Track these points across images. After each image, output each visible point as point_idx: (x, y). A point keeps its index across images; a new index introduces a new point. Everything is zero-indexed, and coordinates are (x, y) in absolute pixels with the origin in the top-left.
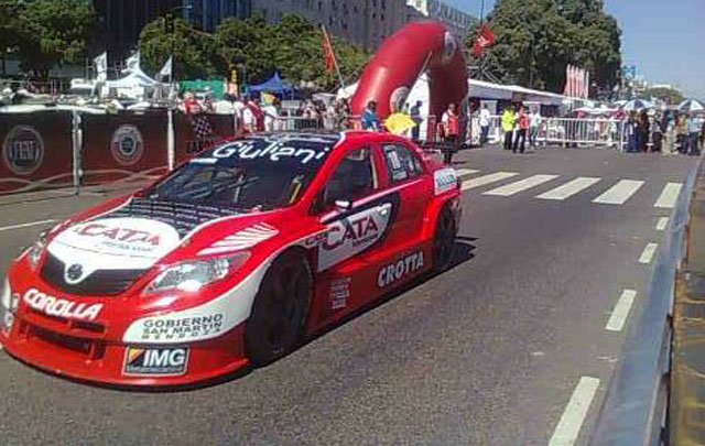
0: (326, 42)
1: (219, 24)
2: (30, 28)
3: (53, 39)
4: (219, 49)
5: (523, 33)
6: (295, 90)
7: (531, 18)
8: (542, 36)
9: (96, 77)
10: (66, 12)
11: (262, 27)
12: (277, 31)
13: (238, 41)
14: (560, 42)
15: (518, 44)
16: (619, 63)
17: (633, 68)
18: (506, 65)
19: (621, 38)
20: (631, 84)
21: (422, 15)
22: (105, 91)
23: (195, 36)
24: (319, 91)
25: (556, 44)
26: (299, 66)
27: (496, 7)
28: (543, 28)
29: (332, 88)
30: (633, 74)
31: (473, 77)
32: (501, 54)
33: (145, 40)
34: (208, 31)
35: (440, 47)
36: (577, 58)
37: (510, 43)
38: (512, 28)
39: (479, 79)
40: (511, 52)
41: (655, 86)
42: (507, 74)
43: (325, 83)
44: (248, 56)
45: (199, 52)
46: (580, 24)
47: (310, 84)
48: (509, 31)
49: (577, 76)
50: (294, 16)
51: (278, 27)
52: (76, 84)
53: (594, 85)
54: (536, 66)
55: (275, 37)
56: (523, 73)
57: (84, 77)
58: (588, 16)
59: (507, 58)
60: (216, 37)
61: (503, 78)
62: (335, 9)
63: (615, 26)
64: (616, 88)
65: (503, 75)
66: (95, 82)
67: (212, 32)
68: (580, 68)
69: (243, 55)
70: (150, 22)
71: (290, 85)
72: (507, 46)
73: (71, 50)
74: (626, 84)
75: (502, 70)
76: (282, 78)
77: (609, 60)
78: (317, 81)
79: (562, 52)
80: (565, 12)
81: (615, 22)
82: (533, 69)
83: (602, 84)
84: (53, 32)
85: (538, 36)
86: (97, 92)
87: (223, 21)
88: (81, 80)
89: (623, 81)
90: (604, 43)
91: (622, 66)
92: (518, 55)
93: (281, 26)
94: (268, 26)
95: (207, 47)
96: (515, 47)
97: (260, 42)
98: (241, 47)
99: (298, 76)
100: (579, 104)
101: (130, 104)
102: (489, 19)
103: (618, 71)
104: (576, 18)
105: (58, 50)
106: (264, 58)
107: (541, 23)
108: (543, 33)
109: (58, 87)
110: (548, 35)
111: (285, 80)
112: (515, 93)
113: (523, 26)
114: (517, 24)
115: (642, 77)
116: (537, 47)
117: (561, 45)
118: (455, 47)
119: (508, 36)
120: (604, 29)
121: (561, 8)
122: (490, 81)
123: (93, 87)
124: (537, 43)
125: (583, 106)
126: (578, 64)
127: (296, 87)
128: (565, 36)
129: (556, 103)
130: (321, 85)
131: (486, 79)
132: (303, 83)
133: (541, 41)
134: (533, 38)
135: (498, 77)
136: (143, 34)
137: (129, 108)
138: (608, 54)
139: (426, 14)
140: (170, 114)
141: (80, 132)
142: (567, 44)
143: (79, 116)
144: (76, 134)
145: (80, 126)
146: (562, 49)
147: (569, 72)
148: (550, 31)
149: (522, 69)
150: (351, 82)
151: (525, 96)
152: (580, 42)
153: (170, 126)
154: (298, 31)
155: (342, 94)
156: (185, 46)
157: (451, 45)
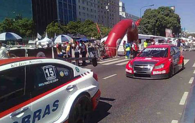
0: (97, 26)
1: (68, 23)
2: (16, 28)
3: (23, 30)
4: (68, 30)
5: (153, 20)
6: (89, 40)
7: (155, 16)
9: (35, 40)
10: (26, 22)
11: (80, 23)
12: (84, 24)
13: (73, 28)
15: (152, 24)
16: (180, 27)
17: (185, 28)
18: (148, 29)
19: (180, 20)
20: (184, 33)
21: (124, 17)
22: (37, 43)
23: (62, 27)
24: (96, 40)
27: (144, 14)
28: (158, 19)
29: (100, 39)
30: (185, 30)
31: (139, 34)
32: (147, 27)
33: (48, 29)
34: (65, 26)
35: (131, 26)
36: (168, 26)
38: (149, 19)
39: (141, 34)
40: (150, 26)
41: (191, 33)
43: (97, 37)
44: (76, 32)
45: (63, 31)
46: (168, 17)
47: (93, 38)
48: (149, 20)
49: (169, 31)
50: (88, 20)
51: (84, 23)
52: (30, 42)
53: (174, 34)
54: (157, 29)
55: (83, 26)
56: (153, 31)
57: (32, 40)
58: (171, 14)
59: (149, 28)
60: (67, 27)
61: (148, 33)
62: (100, 17)
63: (178, 17)
64: (180, 34)
65: (148, 32)
66: (35, 41)
67: (66, 26)
68: (169, 29)
69: (75, 31)
70: (49, 24)
72: (148, 25)
73: (28, 33)
74: (183, 33)
75: (147, 31)
77: (177, 26)
78: (96, 37)
79: (164, 25)
80: (164, 14)
81: (178, 16)
82: (156, 30)
83: (176, 34)
84: (23, 28)
85: (157, 21)
86: (35, 44)
87: (69, 22)
88: (31, 41)
89: (182, 32)
91: (181, 28)
92: (152, 27)
93: (85, 23)
94: (81, 23)
95: (65, 30)
96: (151, 25)
97: (79, 27)
98: (74, 29)
99: (90, 36)
100: (170, 39)
101: (43, 46)
102: (143, 17)
103: (180, 30)
104: (167, 15)
105: (24, 33)
107: (158, 17)
108: (158, 20)
109: (25, 43)
112: (151, 37)
113: (152, 19)
114: (151, 18)
115: (187, 31)
116: (157, 24)
117: (163, 23)
118: (135, 26)
119: (148, 22)
120: (175, 18)
121: (163, 13)
122: (144, 34)
123: (34, 42)
124: (157, 23)
125: (171, 40)
126: (169, 28)
127: (90, 39)
128: (165, 20)
129: (163, 39)
130: (96, 38)
131: (143, 34)
132: (91, 38)
133: (158, 22)
134: (155, 21)
135: (146, 33)
136: (47, 27)
137: (43, 47)
138: (177, 25)
139: (125, 17)
140: (52, 48)
141: (27, 54)
142: (165, 23)
143: (27, 50)
144: (26, 55)
145: (27, 53)
146: (164, 24)
147: (166, 30)
148: (160, 19)
149: (153, 30)
150: (105, 37)
151: (154, 38)
152: (169, 22)
153: (53, 52)
154: (90, 24)
155: (102, 40)
156: (59, 30)
157: (134, 26)
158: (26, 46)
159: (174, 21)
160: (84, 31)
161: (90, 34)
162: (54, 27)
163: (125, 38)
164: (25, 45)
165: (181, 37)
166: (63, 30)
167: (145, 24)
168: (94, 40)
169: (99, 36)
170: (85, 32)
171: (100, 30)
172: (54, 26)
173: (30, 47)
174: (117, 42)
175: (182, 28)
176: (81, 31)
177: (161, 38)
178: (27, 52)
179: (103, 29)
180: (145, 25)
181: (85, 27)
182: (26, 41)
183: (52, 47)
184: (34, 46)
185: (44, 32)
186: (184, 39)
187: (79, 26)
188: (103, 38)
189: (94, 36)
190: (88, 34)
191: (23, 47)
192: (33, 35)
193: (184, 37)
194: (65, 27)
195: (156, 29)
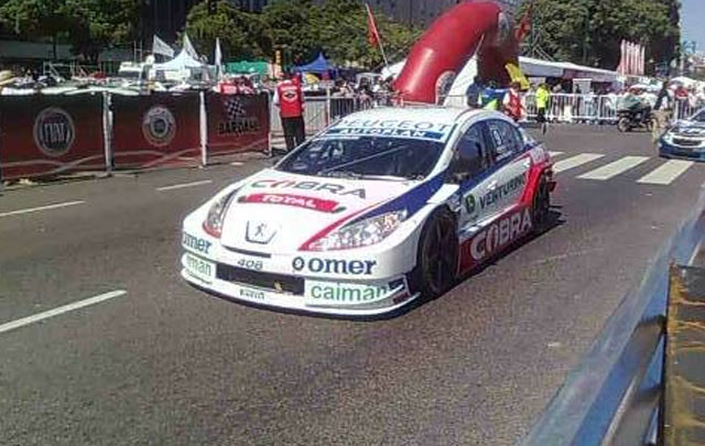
0: (370, 19)
1: (266, 5)
2: (78, 13)
3: (101, 22)
4: (266, 31)
5: (577, 9)
6: (340, 70)
8: (596, 11)
9: (144, 60)
11: (308, 7)
12: (324, 10)
13: (285, 22)
14: (615, 17)
15: (572, 20)
16: (678, 37)
17: (694, 43)
18: (559, 41)
19: (680, 11)
20: (691, 60)
22: (152, 74)
23: (241, 18)
24: (365, 71)
25: (611, 19)
26: (344, 45)
29: (377, 67)
30: (694, 49)
31: (524, 55)
32: (551, 31)
33: (191, 22)
34: (255, 12)
35: (493, 28)
36: (633, 33)
37: (564, 20)
39: (530, 56)
40: (565, 28)
42: (560, 51)
43: (370, 61)
44: (294, 38)
47: (355, 64)
48: (562, 6)
49: (633, 53)
51: (324, 7)
52: (126, 67)
53: (651, 61)
54: (590, 42)
55: (321, 16)
56: (576, 49)
57: (132, 60)
59: (560, 35)
60: (262, 19)
61: (556, 55)
64: (674, 64)
65: (556, 51)
66: (142, 65)
67: (258, 13)
68: (636, 44)
69: (290, 37)
70: (197, 4)
71: (334, 65)
72: (559, 23)
73: (117, 33)
74: (686, 61)
75: (556, 46)
76: (326, 58)
77: (666, 34)
78: (362, 59)
79: (616, 27)
82: (588, 46)
83: (659, 60)
84: (101, 15)
85: (592, 11)
86: (144, 75)
87: (270, 2)
88: (130, 63)
89: (682, 57)
90: (661, 17)
91: (682, 41)
92: (572, 31)
93: (327, 7)
94: (314, 6)
95: (253, 28)
96: (568, 23)
98: (287, 27)
99: (343, 55)
100: (634, 81)
101: (171, 86)
103: (676, 47)
105: (106, 33)
106: (310, 38)
108: (598, 8)
109: (107, 70)
110: (604, 10)
111: (329, 61)
112: (565, 70)
115: (702, 52)
116: (592, 22)
117: (615, 20)
118: (508, 27)
119: (561, 12)
120: (662, 2)
122: (542, 58)
123: (140, 70)
124: (591, 18)
125: (638, 83)
126: (634, 40)
127: (340, 67)
128: (621, 10)
129: (609, 80)
130: (366, 64)
131: (537, 56)
132: (348, 63)
133: (595, 16)
134: (587, 13)
135: (550, 54)
136: (189, 16)
137: (171, 90)
138: (666, 29)
140: (202, 94)
141: (110, 113)
142: (622, 19)
143: (109, 98)
144: (107, 116)
145: (110, 108)
146: (616, 23)
147: (623, 47)
148: (605, 6)
149: (575, 45)
150: (396, 60)
151: (576, 73)
152: (637, 16)
153: (202, 107)
154: (345, 11)
155: (386, 73)
156: (231, 27)
157: (504, 26)
158: (111, 81)
159: (655, 16)
160: (322, 36)
161: (345, 49)
162: (215, 16)
163: (470, 70)
164: (108, 79)
165: (675, 75)
166: (246, 29)
167: (548, 19)
168: (355, 72)
169: (377, 58)
170: (329, 40)
171: (381, 37)
172: (215, 12)
173: (125, 88)
174: (439, 83)
175: (685, 43)
176: (310, 35)
177: (604, 74)
178: (110, 103)
179: (391, 34)
180: (550, 25)
181: (328, 23)
182: (112, 62)
183: (200, 90)
184: (139, 82)
185: (179, 34)
186: (687, 82)
187: (304, 16)
188: (390, 63)
189: (358, 57)
190: (337, 49)
191: (100, 85)
192: (138, 41)
193: (688, 74)
194: (254, 16)
195: (588, 39)
